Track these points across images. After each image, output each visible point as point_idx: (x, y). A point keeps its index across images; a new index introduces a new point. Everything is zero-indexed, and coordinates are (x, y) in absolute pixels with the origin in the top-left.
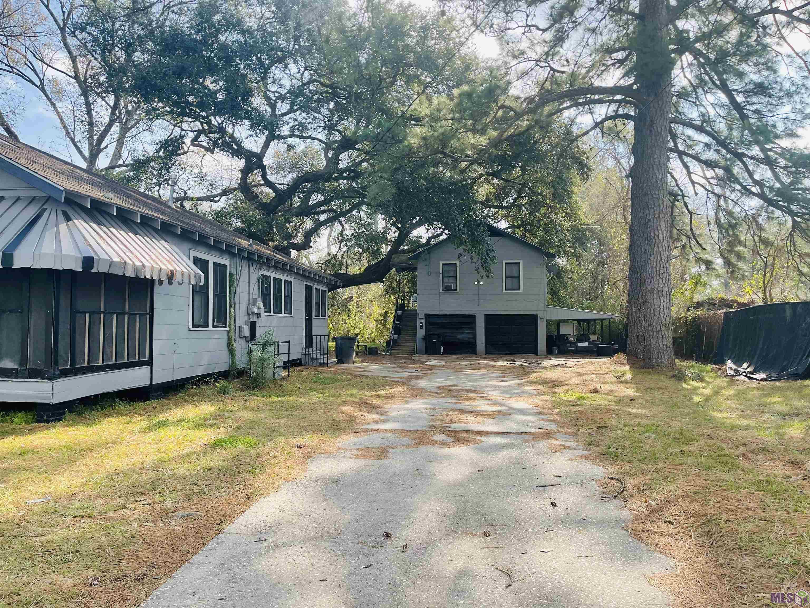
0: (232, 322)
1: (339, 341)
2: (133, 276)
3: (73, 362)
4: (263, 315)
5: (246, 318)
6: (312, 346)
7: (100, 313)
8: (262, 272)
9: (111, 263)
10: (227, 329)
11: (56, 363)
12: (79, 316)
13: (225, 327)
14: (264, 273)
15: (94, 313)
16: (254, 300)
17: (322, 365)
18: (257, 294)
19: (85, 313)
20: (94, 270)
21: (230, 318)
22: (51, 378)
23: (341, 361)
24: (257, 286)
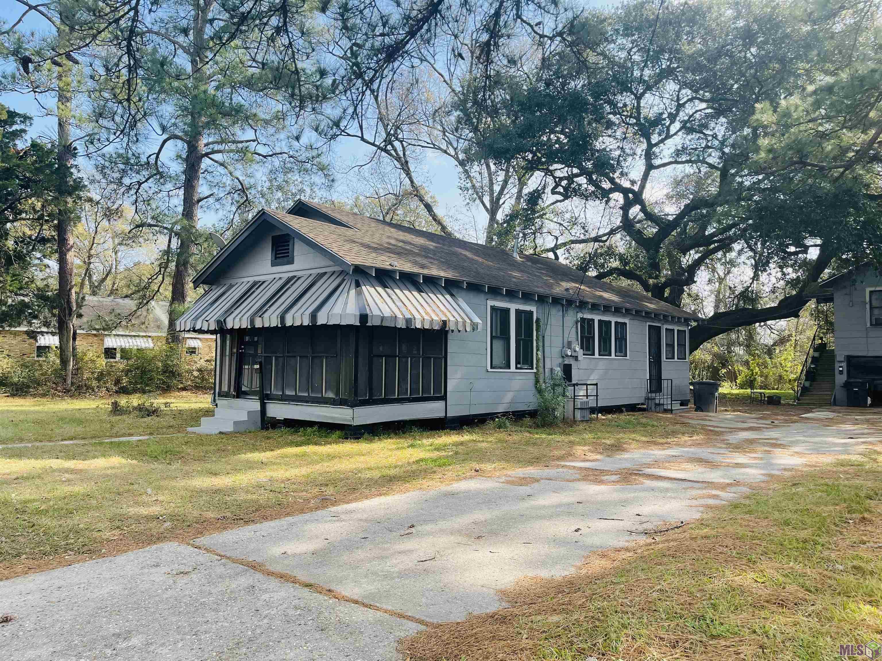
0: (541, 364)
1: (697, 387)
2: (404, 327)
3: (371, 395)
4: (581, 357)
5: (560, 360)
6: (660, 391)
7: (396, 356)
8: (580, 315)
9: (383, 318)
10: (535, 370)
11: (356, 394)
12: (375, 359)
13: (532, 369)
14: (585, 316)
15: (391, 357)
16: (569, 344)
17: (666, 411)
18: (575, 336)
19: (382, 356)
20: (369, 324)
21: (537, 361)
22: (353, 405)
23: (699, 409)
24: (574, 330)
